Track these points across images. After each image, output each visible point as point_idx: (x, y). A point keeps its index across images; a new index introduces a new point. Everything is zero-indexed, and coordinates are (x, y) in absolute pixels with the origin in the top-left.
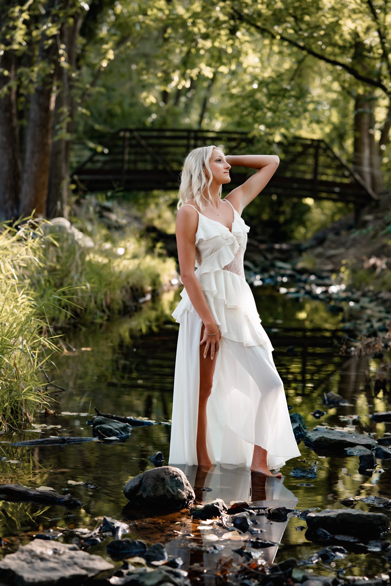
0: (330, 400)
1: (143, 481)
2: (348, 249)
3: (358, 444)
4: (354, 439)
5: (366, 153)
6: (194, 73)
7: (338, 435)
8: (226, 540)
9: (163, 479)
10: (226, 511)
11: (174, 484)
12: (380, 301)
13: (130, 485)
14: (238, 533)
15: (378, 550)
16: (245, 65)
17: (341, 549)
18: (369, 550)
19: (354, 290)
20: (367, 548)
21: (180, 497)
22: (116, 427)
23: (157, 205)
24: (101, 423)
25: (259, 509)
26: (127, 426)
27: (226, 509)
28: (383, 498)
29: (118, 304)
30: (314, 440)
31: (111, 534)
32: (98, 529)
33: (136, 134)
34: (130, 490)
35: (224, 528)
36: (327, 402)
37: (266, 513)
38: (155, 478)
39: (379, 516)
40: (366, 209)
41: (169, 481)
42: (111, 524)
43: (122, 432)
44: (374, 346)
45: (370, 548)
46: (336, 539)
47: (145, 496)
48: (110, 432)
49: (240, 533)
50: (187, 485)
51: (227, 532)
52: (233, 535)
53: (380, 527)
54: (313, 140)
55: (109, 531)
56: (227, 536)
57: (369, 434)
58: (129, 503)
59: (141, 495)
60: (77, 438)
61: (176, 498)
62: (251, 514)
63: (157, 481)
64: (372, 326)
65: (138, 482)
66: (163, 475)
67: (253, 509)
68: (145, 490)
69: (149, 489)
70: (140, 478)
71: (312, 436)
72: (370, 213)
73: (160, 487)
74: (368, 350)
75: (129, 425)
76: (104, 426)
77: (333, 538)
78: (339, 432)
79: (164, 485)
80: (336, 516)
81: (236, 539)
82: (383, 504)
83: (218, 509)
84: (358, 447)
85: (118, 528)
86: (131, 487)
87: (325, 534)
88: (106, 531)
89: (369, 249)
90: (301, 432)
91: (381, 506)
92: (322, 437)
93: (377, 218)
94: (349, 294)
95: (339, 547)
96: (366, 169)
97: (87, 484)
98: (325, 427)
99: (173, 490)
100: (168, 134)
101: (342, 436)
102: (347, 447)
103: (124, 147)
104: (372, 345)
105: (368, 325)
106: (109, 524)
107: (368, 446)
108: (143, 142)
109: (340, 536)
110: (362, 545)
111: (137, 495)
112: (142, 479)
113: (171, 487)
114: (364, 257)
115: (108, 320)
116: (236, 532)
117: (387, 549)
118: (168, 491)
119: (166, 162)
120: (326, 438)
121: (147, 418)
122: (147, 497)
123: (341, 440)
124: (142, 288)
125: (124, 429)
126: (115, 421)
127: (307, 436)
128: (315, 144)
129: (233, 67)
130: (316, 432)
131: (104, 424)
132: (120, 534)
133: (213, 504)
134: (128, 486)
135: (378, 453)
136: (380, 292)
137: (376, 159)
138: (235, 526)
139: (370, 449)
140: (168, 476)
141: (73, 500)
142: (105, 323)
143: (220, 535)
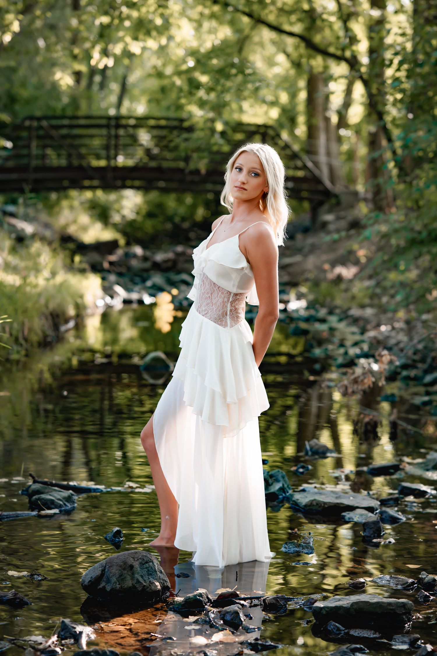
0: (314, 450)
1: (106, 570)
2: (305, 256)
3: (358, 508)
4: (352, 500)
5: (322, 140)
6: (118, 49)
7: (332, 497)
8: (217, 643)
9: (132, 567)
10: (211, 603)
11: (145, 572)
12: (350, 320)
13: (90, 576)
14: (230, 633)
15: (405, 647)
16: (178, 39)
17: (361, 648)
18: (394, 647)
19: (317, 306)
20: (391, 645)
21: (153, 588)
22: (59, 497)
23: (71, 208)
24: (38, 492)
25: (251, 599)
26: (72, 495)
27: (211, 600)
28: (399, 577)
29: (37, 334)
30: (304, 504)
31: (72, 641)
32: (56, 636)
33: (44, 123)
34: (90, 581)
35: (212, 626)
36: (310, 453)
37: (261, 605)
38: (121, 566)
39: (403, 603)
40: (326, 207)
41: (139, 569)
42: (72, 629)
43: (67, 503)
44: (362, 381)
45: (395, 646)
46: (352, 635)
47: (108, 588)
48: (51, 504)
49: (233, 633)
50: (161, 572)
51: (217, 632)
52: (225, 635)
53: (404, 617)
54: (259, 126)
55: (70, 638)
56: (218, 637)
57: (368, 493)
58: (88, 598)
59: (104, 587)
60: (11, 513)
61: (148, 589)
62: (243, 605)
63: (124, 569)
64: (346, 353)
65: (100, 572)
66: (131, 561)
67: (245, 599)
68: (108, 581)
69: (114, 579)
70: (102, 566)
71: (300, 499)
72: (330, 211)
73: (128, 576)
74: (355, 387)
75: (73, 493)
76: (43, 496)
77: (347, 634)
78: (332, 492)
79: (133, 574)
80: (349, 605)
81: (229, 641)
82: (402, 585)
83: (201, 601)
84: (358, 511)
85: (81, 633)
86: (91, 577)
87: (338, 629)
88: (66, 638)
89: (331, 256)
90: (285, 494)
91: (399, 587)
92: (313, 501)
93: (338, 218)
94: (312, 312)
95: (358, 646)
96: (322, 158)
97: (32, 575)
98: (313, 486)
99: (145, 581)
100: (83, 122)
101: (337, 498)
102: (344, 511)
103: (30, 139)
104: (360, 380)
105: (342, 351)
106: (69, 629)
107: (371, 509)
108: (54, 133)
109: (357, 630)
110: (386, 641)
111: (99, 587)
112: (105, 567)
113: (142, 577)
114: (327, 266)
115: (27, 355)
116: (227, 632)
117: (416, 646)
118: (138, 581)
119: (81, 157)
120: (319, 501)
121: (92, 483)
122: (112, 589)
123: (338, 503)
124: (64, 313)
125: (69, 499)
126: (56, 488)
127: (294, 499)
128: (262, 130)
129: (164, 41)
130: (305, 494)
131: (42, 493)
132: (84, 641)
133: (195, 596)
134: (87, 577)
135: (383, 517)
136: (349, 309)
137: (334, 146)
138: (226, 623)
139: (373, 512)
140: (138, 562)
141: (19, 598)
142: (23, 359)
143: (209, 636)
